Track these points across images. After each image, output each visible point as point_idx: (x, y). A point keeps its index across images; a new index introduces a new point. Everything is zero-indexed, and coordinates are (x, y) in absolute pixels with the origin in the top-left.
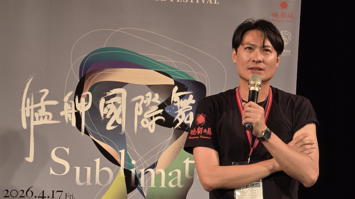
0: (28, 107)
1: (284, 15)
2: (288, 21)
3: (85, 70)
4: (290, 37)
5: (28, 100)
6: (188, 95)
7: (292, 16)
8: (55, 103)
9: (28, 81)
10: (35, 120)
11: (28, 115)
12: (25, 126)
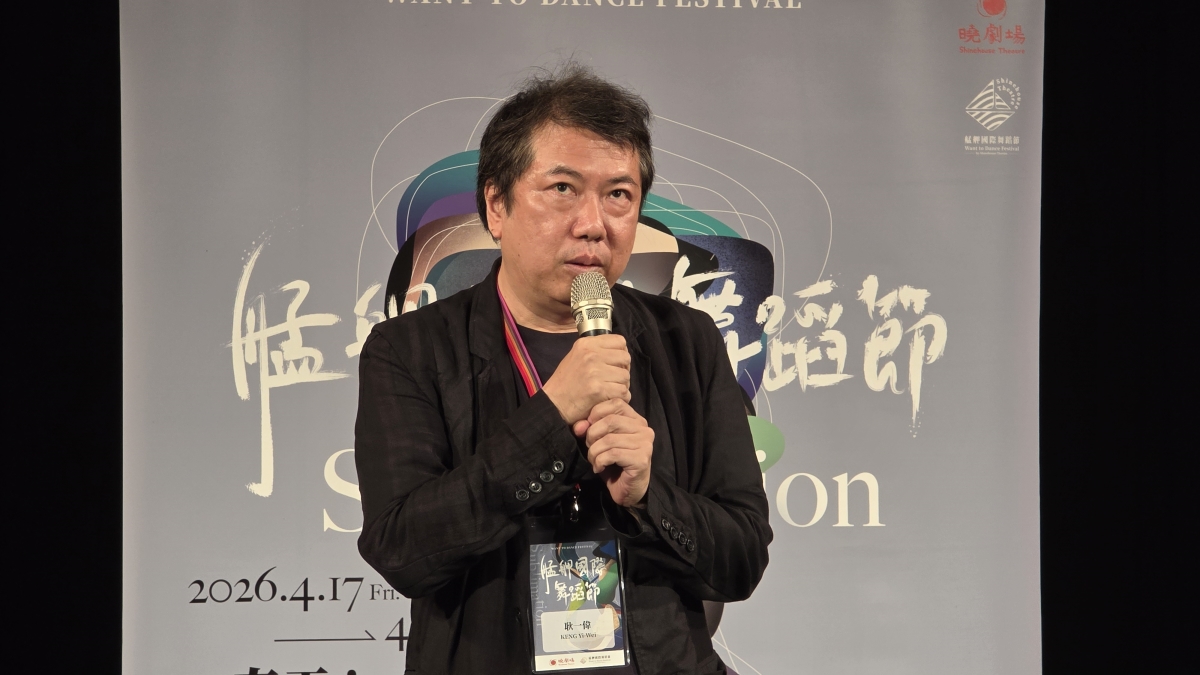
0: (251, 336)
1: (995, 32)
2: (1009, 51)
3: (414, 221)
4: (1016, 97)
5: (251, 313)
6: (722, 281)
7: (1019, 36)
8: (328, 319)
9: (248, 258)
10: (272, 371)
11: (252, 360)
12: (243, 391)
